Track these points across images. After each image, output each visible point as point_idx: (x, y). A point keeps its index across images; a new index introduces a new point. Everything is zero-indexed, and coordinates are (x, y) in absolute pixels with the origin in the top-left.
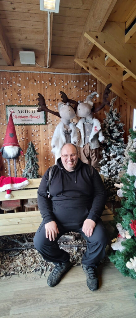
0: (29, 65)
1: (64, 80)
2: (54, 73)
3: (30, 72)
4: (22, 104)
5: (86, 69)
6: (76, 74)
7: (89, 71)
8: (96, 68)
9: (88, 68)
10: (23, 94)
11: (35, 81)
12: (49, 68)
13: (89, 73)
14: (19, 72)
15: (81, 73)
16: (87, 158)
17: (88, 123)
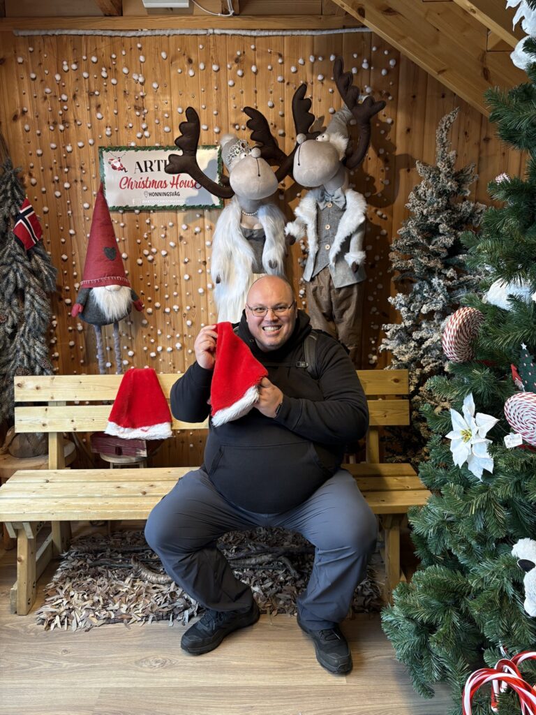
0: (171, 9)
1: (285, 54)
2: (254, 33)
3: (172, 33)
4: (148, 143)
5: (354, 14)
6: (325, 33)
7: (366, 22)
8: (389, 11)
9: (362, 12)
10: (152, 109)
11: (190, 61)
12: (234, 14)
14: (140, 33)
15: (344, 27)
16: (324, 314)
17: (329, 205)
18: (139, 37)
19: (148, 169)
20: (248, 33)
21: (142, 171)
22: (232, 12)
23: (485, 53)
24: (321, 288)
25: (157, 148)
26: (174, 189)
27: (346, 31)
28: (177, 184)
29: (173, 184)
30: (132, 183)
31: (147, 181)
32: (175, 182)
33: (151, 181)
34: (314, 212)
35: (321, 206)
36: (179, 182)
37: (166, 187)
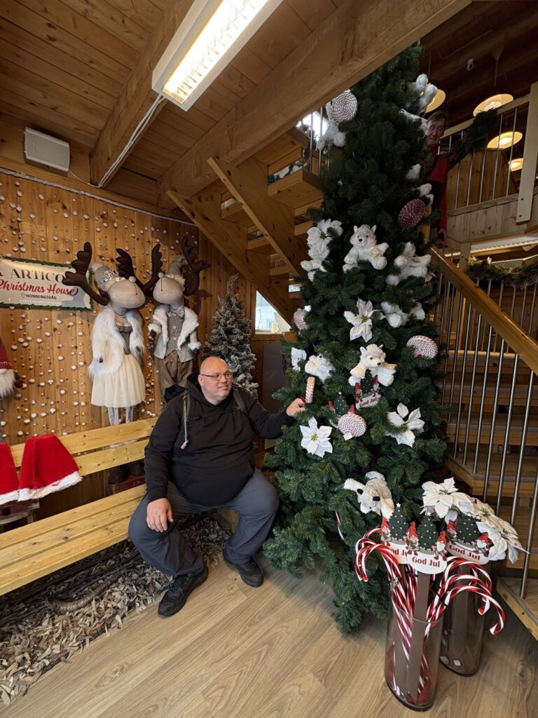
0: (48, 166)
1: (135, 222)
2: (115, 203)
3: (49, 184)
4: (23, 256)
5: (188, 214)
6: (160, 217)
7: (194, 221)
8: (206, 218)
9: (193, 215)
10: (28, 232)
11: (64, 207)
12: (101, 188)
13: (193, 223)
14: (18, 175)
15: (170, 217)
16: (172, 378)
17: (175, 315)
18: (17, 177)
19: (26, 277)
20: (111, 202)
21: (19, 277)
22: (100, 186)
23: (247, 250)
24: (172, 363)
25: (34, 262)
26: (51, 294)
27: (172, 219)
28: (53, 290)
29: (50, 290)
30: (8, 285)
31: (24, 285)
32: (52, 289)
33: (29, 285)
34: (166, 318)
35: (169, 315)
36: (56, 289)
37: (43, 291)
